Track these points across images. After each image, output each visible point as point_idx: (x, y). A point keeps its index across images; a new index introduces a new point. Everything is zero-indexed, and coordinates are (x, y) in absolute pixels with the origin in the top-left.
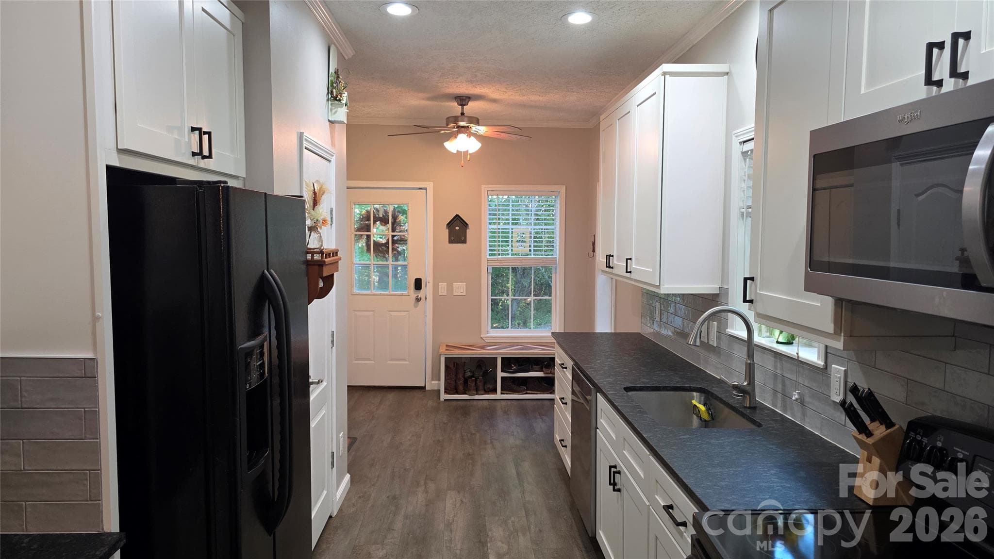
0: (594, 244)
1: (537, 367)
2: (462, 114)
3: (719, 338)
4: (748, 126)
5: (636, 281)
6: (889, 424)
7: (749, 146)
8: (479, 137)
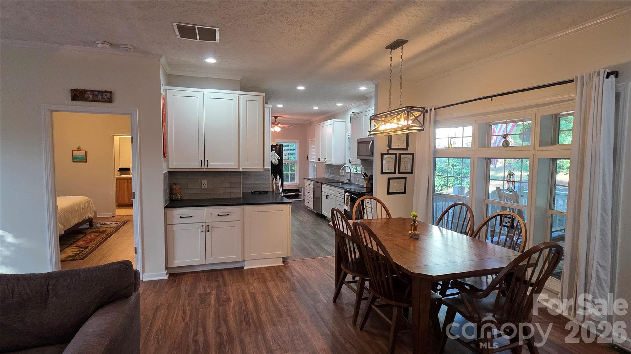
0: (308, 157)
1: (293, 192)
2: (276, 121)
3: (344, 173)
4: (349, 133)
5: (327, 163)
6: (367, 176)
7: (350, 136)
8: (280, 127)
